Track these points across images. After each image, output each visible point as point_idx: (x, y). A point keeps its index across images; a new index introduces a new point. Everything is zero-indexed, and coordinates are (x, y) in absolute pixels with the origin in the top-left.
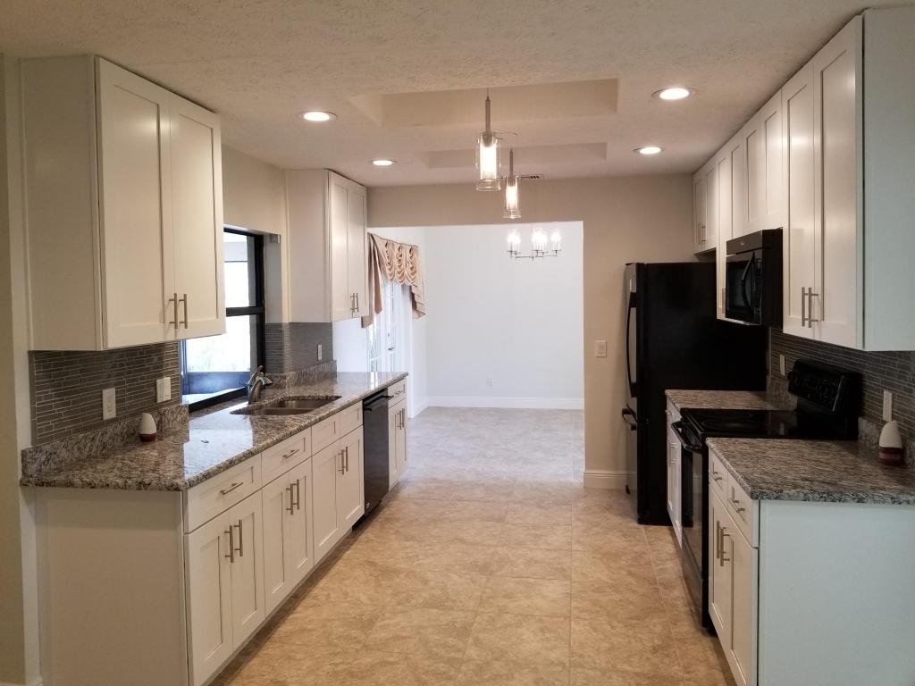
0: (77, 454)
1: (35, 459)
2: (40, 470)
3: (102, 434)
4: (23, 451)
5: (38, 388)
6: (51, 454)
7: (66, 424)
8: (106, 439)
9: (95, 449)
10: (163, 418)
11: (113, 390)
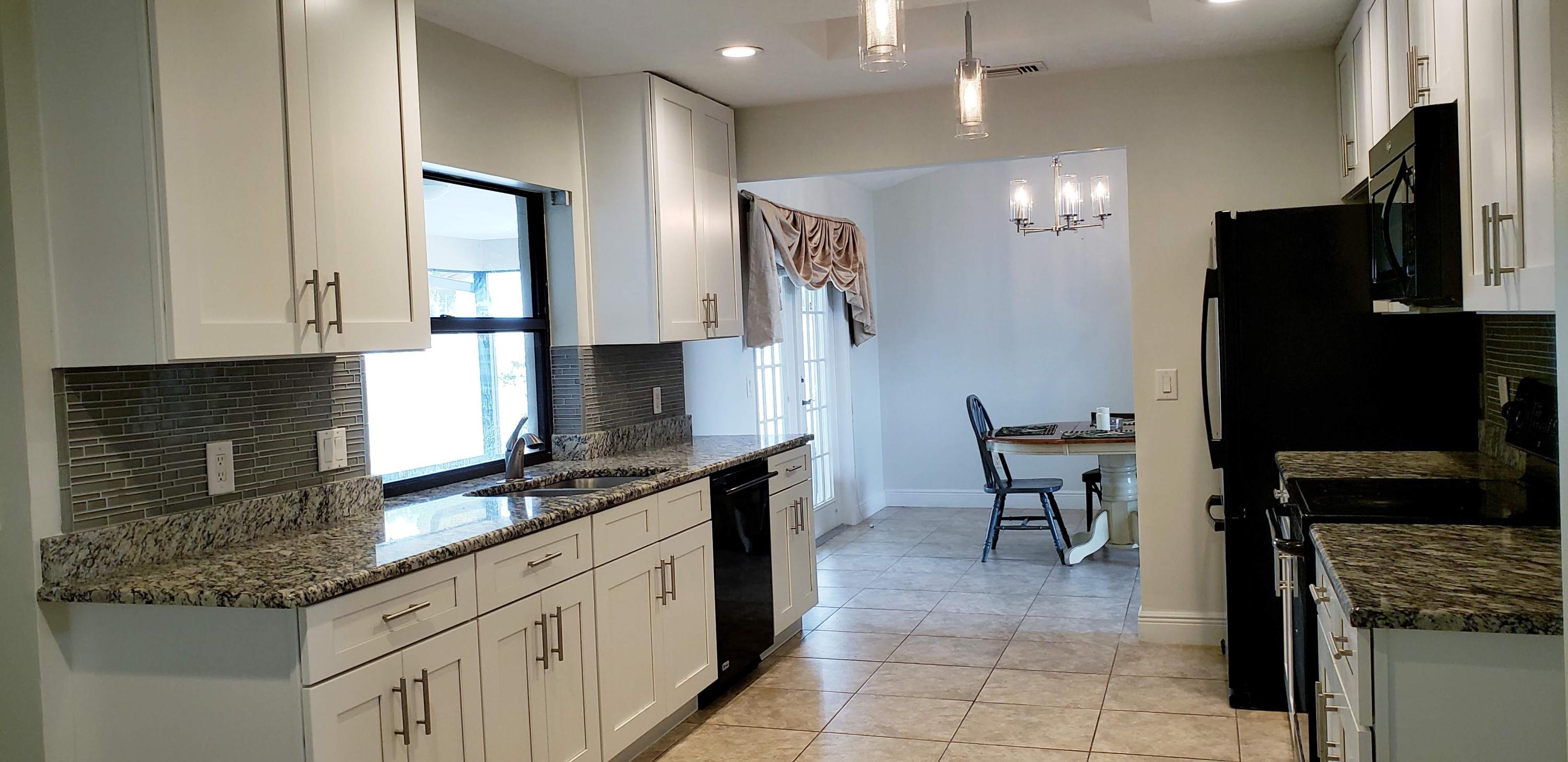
0: (153, 550)
1: (65, 555)
2: (77, 575)
3: (205, 520)
4: (42, 541)
5: (73, 434)
6: (98, 548)
7: (132, 498)
8: (212, 528)
9: (189, 544)
10: (331, 498)
11: (228, 445)
